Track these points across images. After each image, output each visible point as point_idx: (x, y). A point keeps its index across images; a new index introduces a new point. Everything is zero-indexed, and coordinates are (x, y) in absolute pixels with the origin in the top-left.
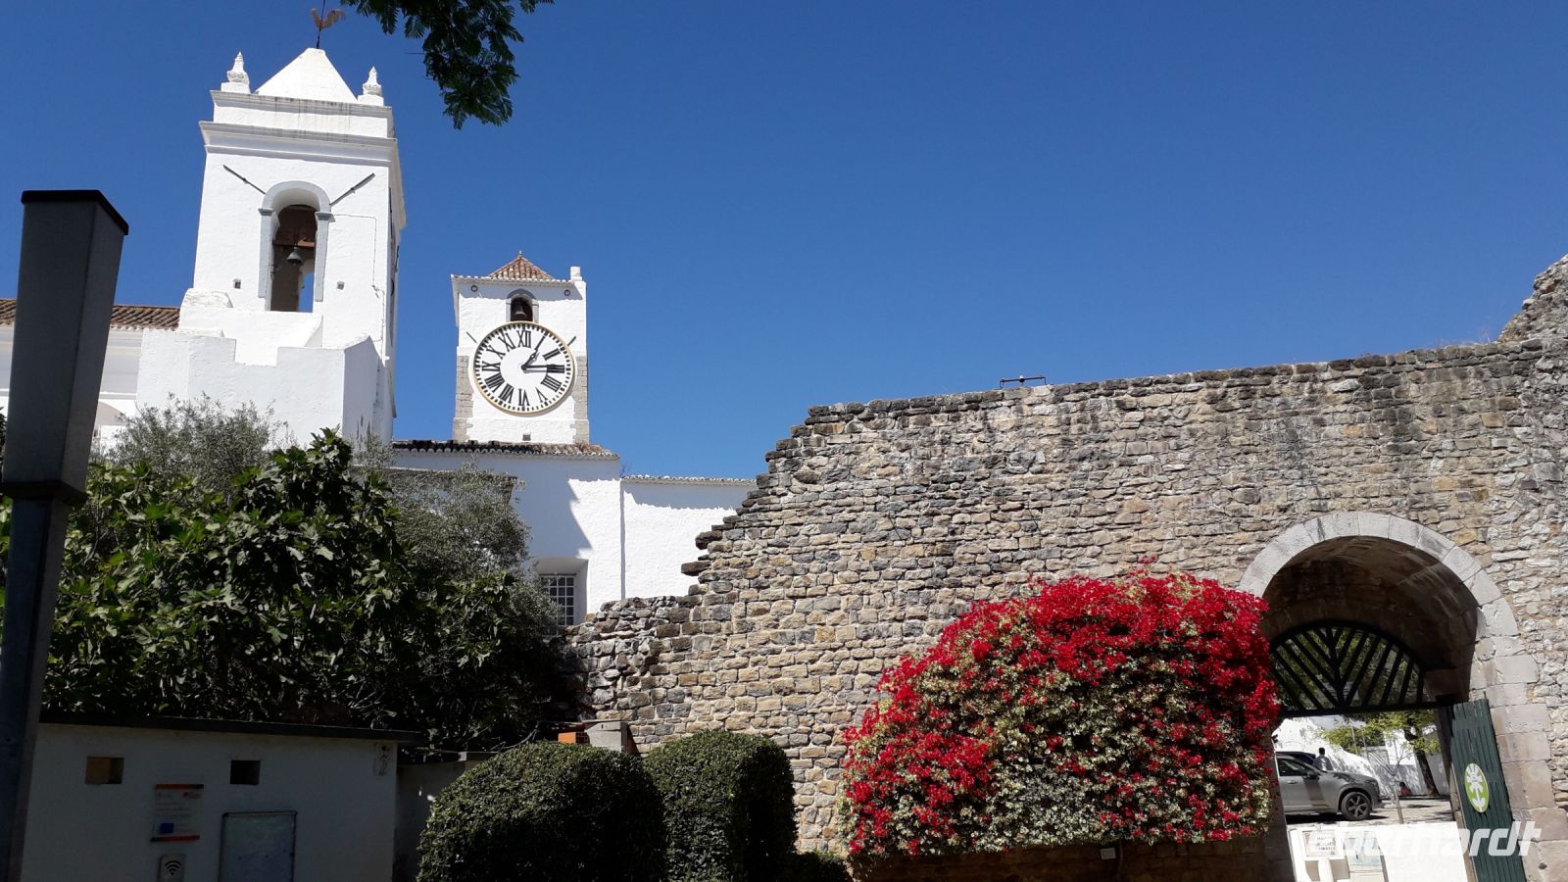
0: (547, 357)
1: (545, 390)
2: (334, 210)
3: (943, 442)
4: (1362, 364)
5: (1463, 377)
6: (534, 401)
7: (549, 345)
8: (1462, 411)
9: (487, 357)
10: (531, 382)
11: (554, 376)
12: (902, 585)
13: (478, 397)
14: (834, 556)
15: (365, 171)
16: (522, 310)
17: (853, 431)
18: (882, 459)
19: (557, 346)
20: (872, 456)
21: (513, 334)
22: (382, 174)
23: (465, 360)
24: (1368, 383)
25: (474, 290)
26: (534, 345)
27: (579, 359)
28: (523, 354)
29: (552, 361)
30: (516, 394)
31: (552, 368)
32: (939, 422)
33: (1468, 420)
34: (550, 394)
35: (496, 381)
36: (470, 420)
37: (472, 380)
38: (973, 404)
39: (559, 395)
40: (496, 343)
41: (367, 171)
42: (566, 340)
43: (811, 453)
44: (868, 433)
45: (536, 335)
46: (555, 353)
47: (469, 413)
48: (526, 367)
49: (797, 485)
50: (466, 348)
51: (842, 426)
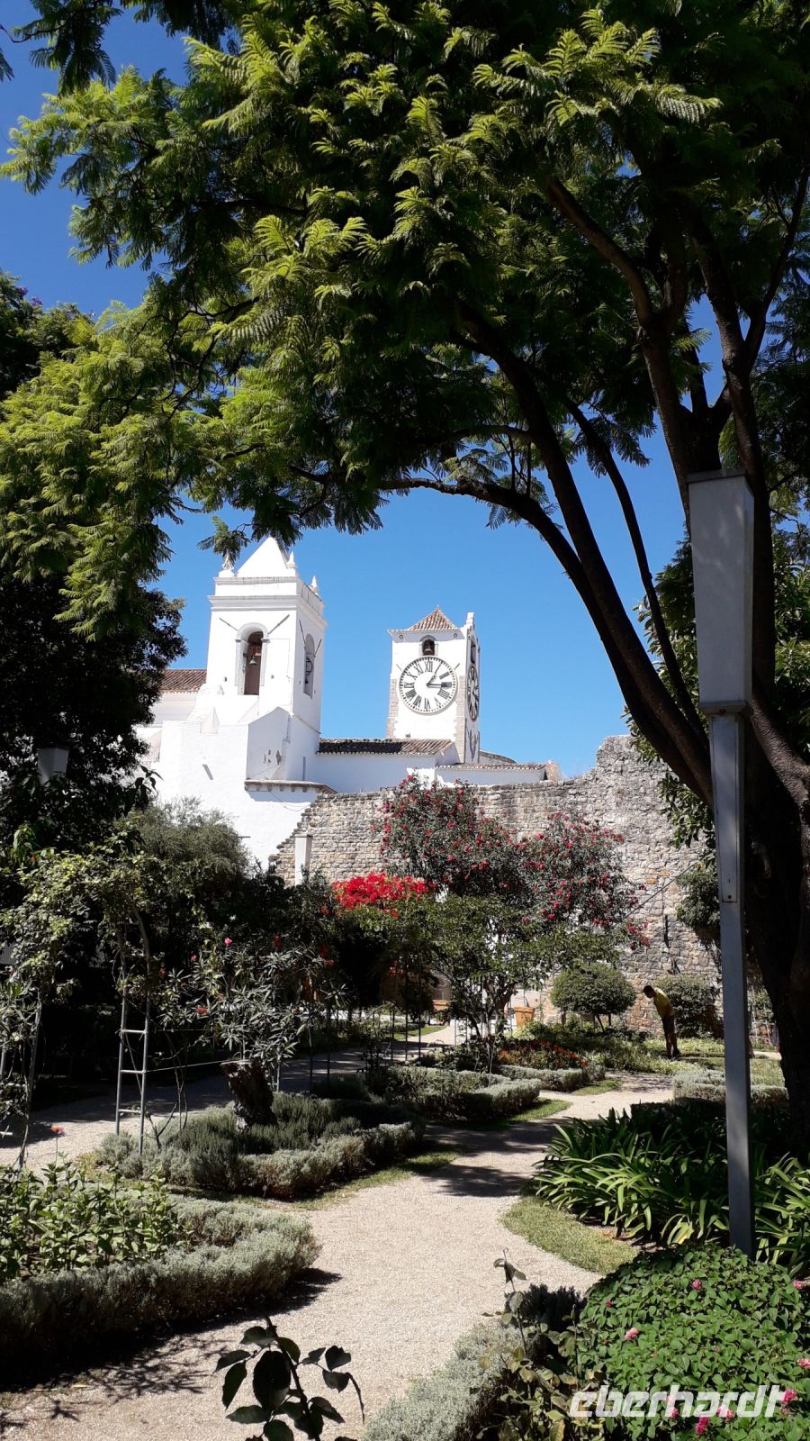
0: (441, 677)
1: (439, 698)
2: (270, 637)
3: (358, 813)
4: (503, 788)
5: (538, 796)
6: (433, 705)
7: (443, 670)
8: (534, 811)
9: (407, 679)
10: (431, 695)
11: (444, 689)
12: (339, 870)
13: (401, 704)
14: (318, 857)
15: (283, 614)
16: (429, 647)
17: (330, 806)
18: (337, 818)
19: (447, 670)
20: (334, 817)
21: (422, 664)
22: (293, 614)
23: (394, 682)
24: (503, 796)
25: (401, 637)
26: (434, 670)
27: (461, 678)
28: (427, 677)
29: (446, 680)
30: (423, 701)
31: (444, 685)
32: (358, 804)
33: (537, 814)
34: (443, 701)
35: (412, 694)
36: (396, 719)
37: (398, 694)
38: (370, 797)
39: (448, 700)
40: (412, 670)
41: (285, 613)
42: (453, 667)
43: (315, 815)
44: (335, 808)
45: (436, 664)
46: (447, 674)
47: (396, 714)
48: (429, 684)
49: (310, 827)
50: (395, 674)
51: (326, 804)
